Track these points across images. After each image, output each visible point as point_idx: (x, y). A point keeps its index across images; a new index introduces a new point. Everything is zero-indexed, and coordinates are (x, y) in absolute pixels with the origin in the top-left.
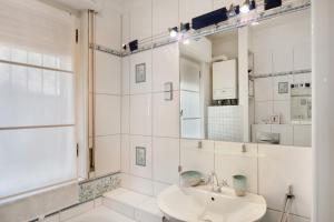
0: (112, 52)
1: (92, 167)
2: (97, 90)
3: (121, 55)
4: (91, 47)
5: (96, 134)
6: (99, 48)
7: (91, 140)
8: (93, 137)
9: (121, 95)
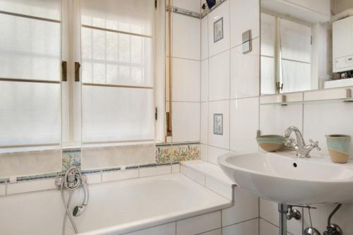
0: (190, 15)
1: (169, 132)
2: (174, 54)
3: (200, 17)
4: (168, 10)
5: (173, 99)
6: (176, 11)
7: (168, 103)
8: (170, 102)
9: (201, 61)
